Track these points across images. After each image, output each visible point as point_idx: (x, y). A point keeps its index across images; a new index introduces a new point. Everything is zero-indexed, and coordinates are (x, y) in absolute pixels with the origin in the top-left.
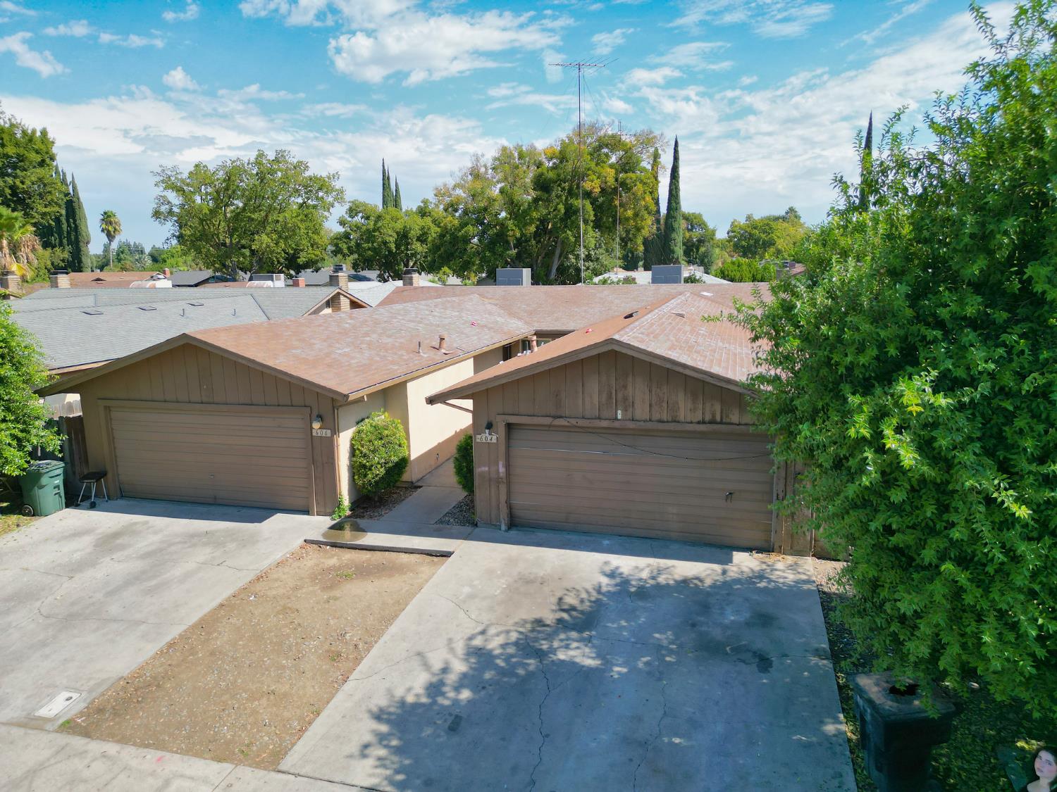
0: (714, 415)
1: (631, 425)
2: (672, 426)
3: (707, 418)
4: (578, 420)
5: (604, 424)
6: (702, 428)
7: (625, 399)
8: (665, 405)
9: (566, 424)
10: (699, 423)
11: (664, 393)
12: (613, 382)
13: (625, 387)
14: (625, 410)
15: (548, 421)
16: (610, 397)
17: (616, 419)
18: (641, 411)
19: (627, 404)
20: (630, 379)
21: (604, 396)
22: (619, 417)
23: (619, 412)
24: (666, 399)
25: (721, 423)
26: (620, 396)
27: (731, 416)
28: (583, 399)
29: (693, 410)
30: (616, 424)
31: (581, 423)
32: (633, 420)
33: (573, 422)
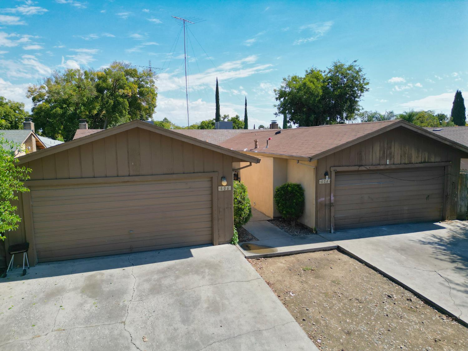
0: (425, 159)
1: (393, 167)
2: (409, 166)
3: (422, 161)
4: (370, 167)
5: (382, 167)
6: (421, 165)
7: (390, 154)
8: (407, 155)
9: (365, 169)
10: (420, 163)
11: (406, 150)
12: (386, 146)
13: (391, 148)
14: (390, 160)
15: (356, 168)
16: (384, 153)
17: (386, 164)
18: (397, 160)
19: (391, 157)
20: (393, 144)
21: (382, 153)
22: (388, 163)
23: (388, 160)
24: (407, 152)
25: (428, 162)
26: (388, 152)
27: (431, 159)
28: (372, 155)
29: (417, 157)
30: (387, 167)
31: (372, 168)
32: (394, 164)
33: (368, 167)
